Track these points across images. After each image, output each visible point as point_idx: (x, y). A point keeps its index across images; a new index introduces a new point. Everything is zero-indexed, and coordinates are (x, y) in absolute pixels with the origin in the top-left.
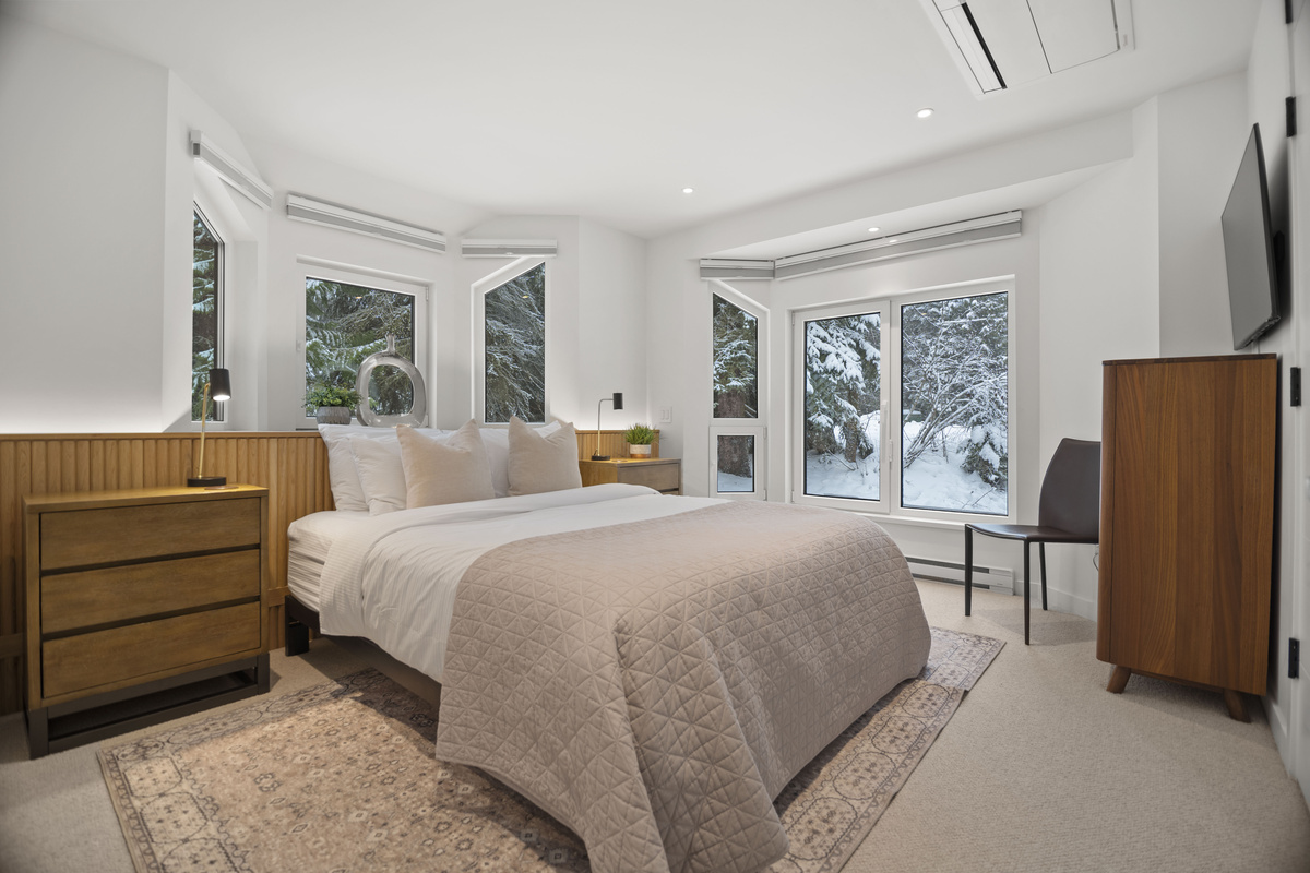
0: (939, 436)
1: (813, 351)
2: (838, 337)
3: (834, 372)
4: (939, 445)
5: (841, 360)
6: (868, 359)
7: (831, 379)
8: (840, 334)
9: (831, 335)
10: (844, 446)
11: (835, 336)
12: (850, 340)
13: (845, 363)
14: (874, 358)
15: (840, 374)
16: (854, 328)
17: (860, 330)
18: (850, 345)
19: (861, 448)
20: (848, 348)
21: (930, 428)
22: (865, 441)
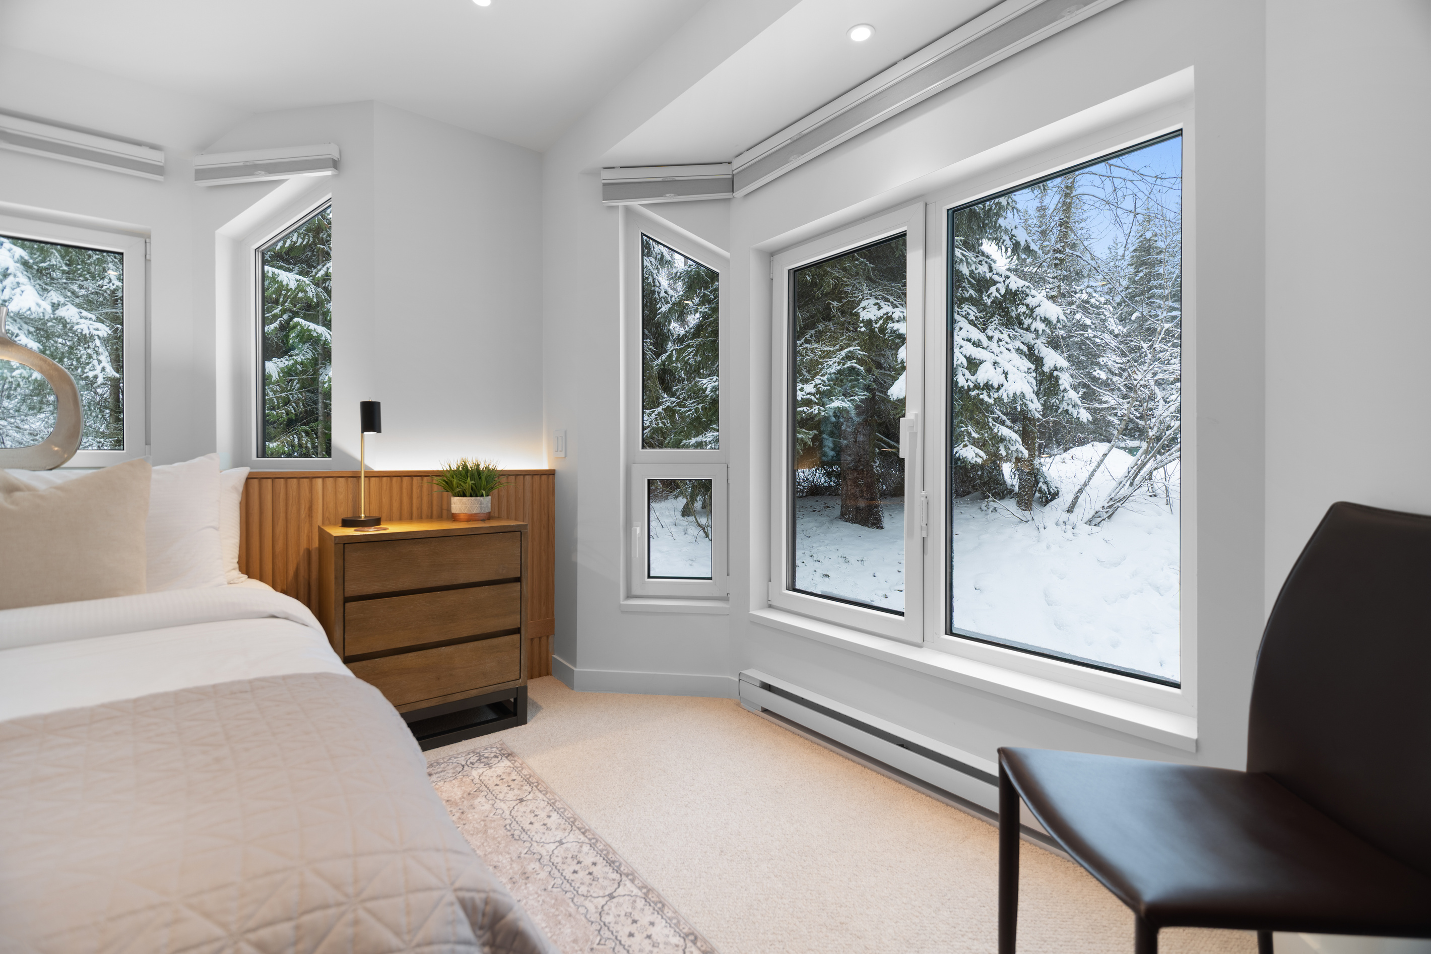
0: (1158, 475)
1: (959, 359)
2: (1000, 340)
3: (988, 387)
4: (1159, 488)
5: (1000, 370)
6: (1046, 369)
7: (984, 396)
8: (1005, 337)
9: (990, 338)
10: (1017, 489)
11: (995, 339)
12: (1018, 344)
13: (1006, 374)
14: (1056, 369)
15: (999, 389)
16: (1028, 329)
17: (1036, 331)
18: (1018, 350)
19: (1040, 491)
20: (1014, 356)
21: (1144, 464)
22: (1046, 483)
